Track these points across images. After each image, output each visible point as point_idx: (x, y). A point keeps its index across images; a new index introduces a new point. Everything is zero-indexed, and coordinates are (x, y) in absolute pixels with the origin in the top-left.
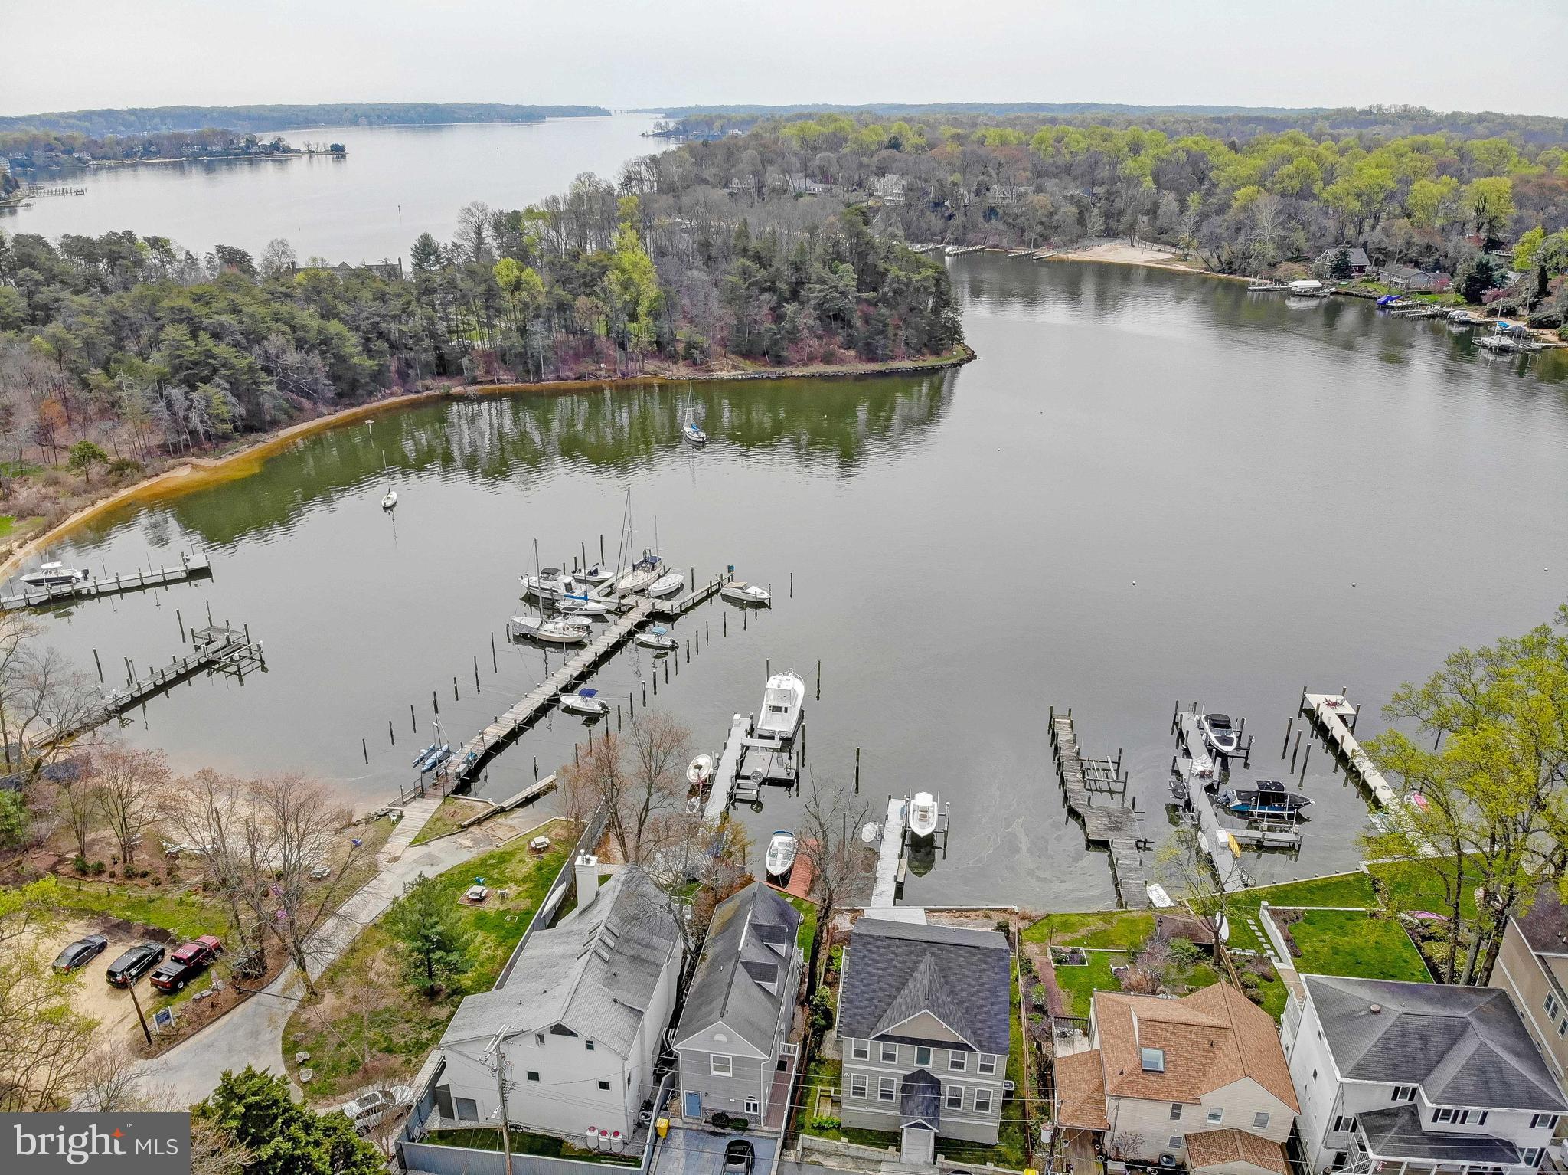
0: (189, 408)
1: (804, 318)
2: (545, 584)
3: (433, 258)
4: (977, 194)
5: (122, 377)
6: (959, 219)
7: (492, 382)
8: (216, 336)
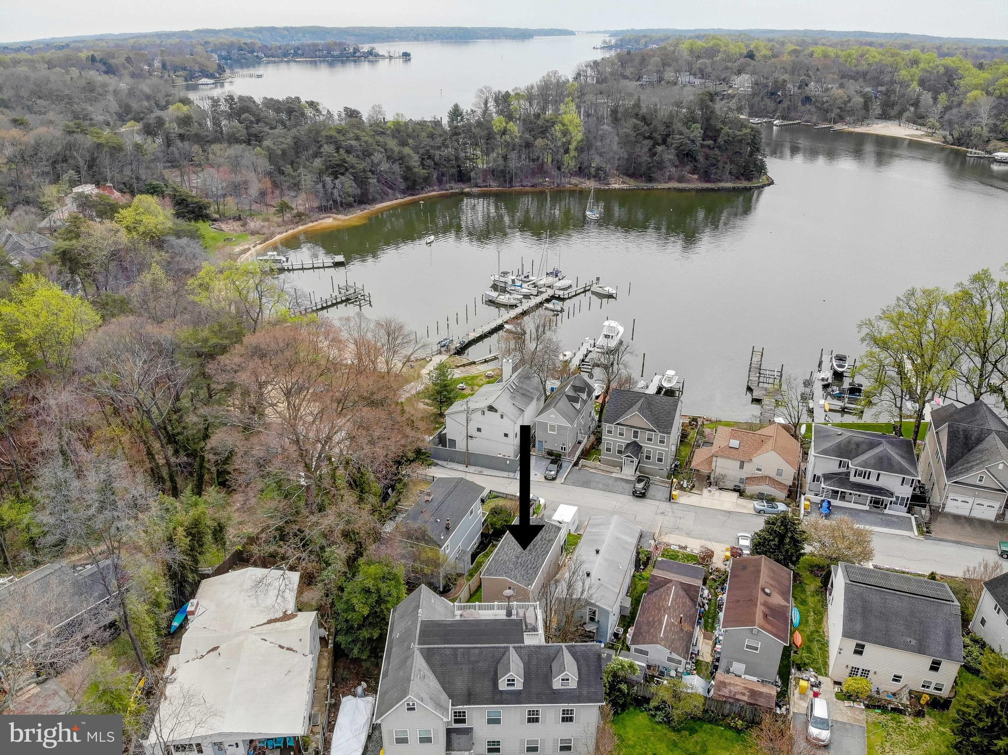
0: (334, 187)
1: (668, 155)
2: (502, 279)
3: (459, 118)
4: (799, 88)
5: (301, 170)
6: (786, 104)
7: (486, 186)
8: (348, 152)
